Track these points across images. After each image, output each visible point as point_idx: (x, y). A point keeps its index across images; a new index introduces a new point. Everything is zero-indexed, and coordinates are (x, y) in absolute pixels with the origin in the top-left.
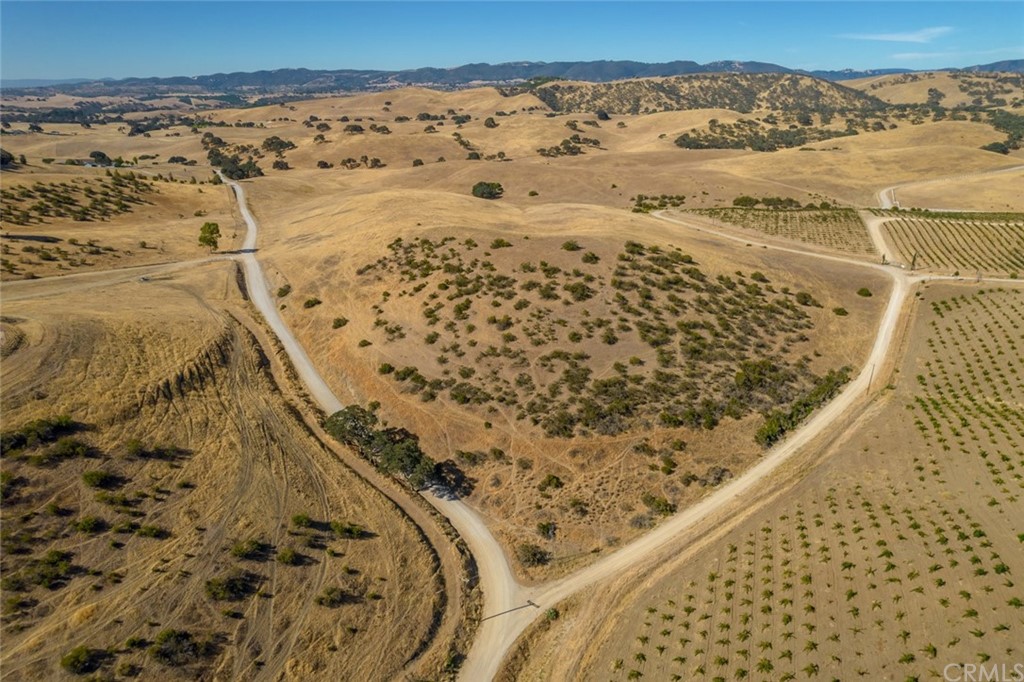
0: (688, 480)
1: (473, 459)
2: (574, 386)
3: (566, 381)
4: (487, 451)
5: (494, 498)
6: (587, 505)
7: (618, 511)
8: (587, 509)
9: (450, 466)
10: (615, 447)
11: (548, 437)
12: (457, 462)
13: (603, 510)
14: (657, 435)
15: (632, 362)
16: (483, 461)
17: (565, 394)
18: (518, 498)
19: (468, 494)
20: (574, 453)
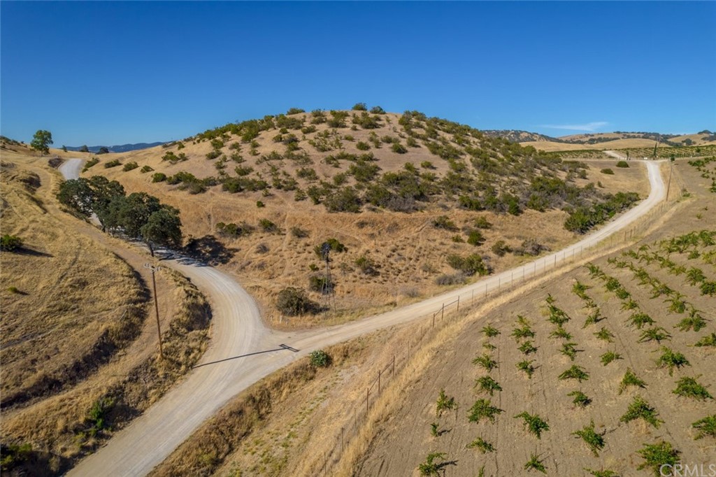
0: (501, 250)
1: (238, 232)
2: (362, 177)
3: (353, 174)
4: (256, 224)
5: (257, 262)
6: (379, 267)
7: (420, 273)
8: (378, 270)
9: (209, 241)
10: (411, 222)
11: (330, 212)
12: (216, 236)
13: (400, 271)
14: (458, 216)
15: (423, 166)
16: (249, 233)
17: (352, 182)
18: (289, 263)
19: (224, 262)
20: (362, 225)
